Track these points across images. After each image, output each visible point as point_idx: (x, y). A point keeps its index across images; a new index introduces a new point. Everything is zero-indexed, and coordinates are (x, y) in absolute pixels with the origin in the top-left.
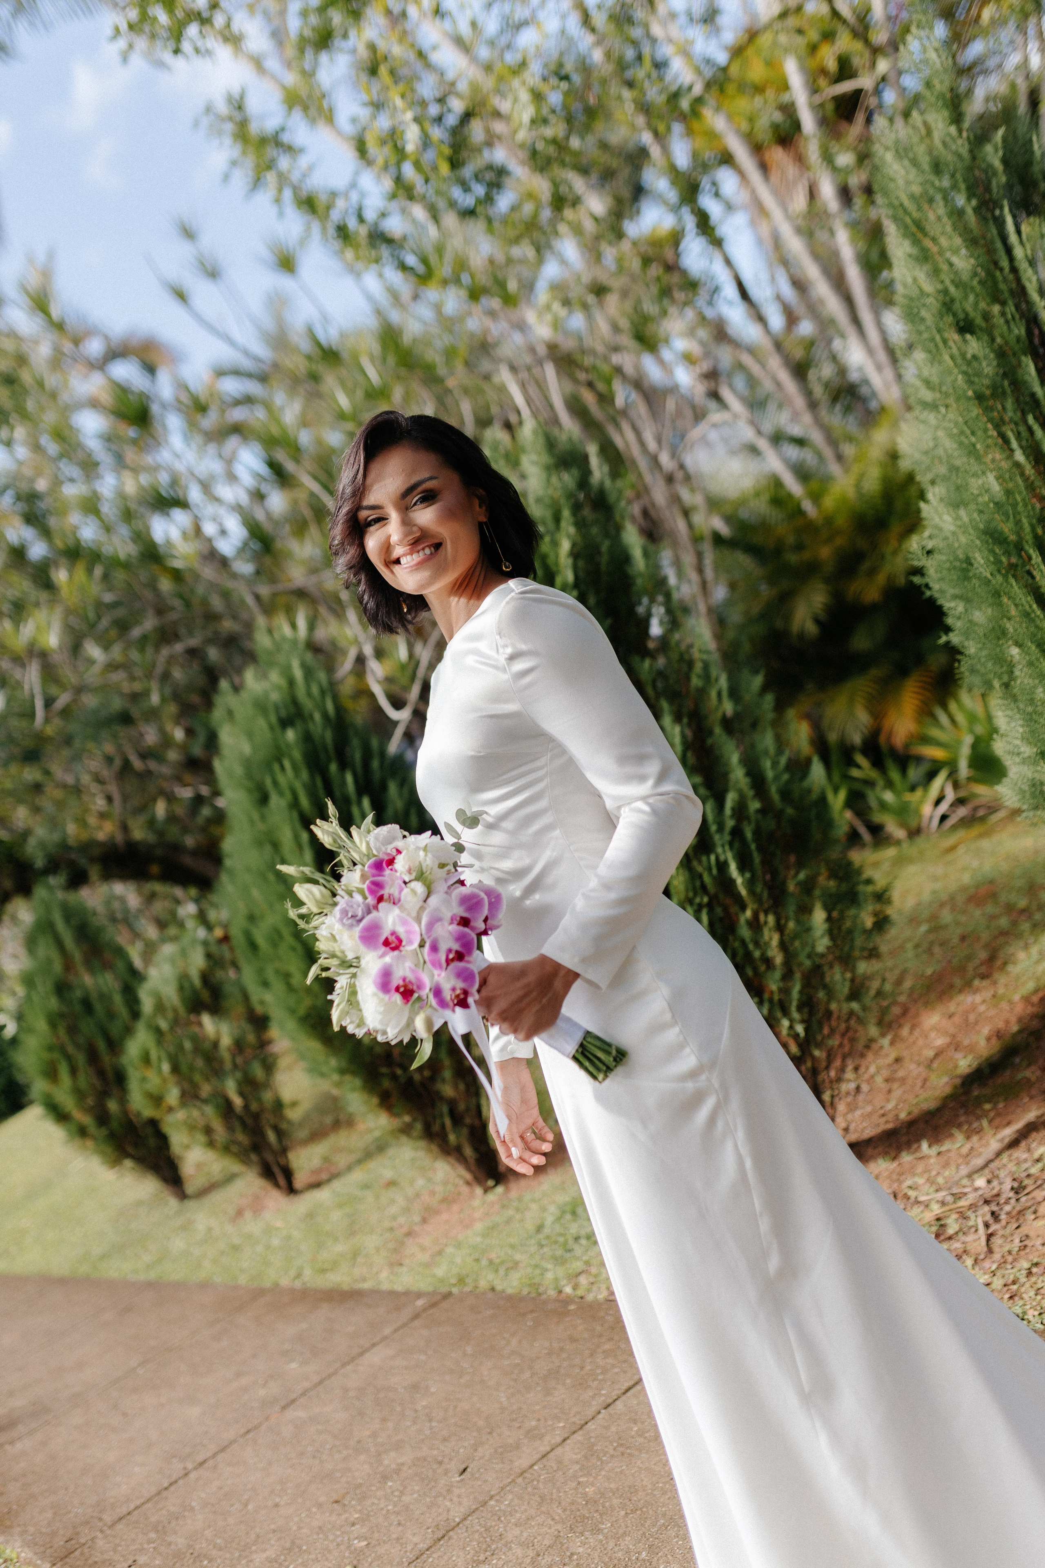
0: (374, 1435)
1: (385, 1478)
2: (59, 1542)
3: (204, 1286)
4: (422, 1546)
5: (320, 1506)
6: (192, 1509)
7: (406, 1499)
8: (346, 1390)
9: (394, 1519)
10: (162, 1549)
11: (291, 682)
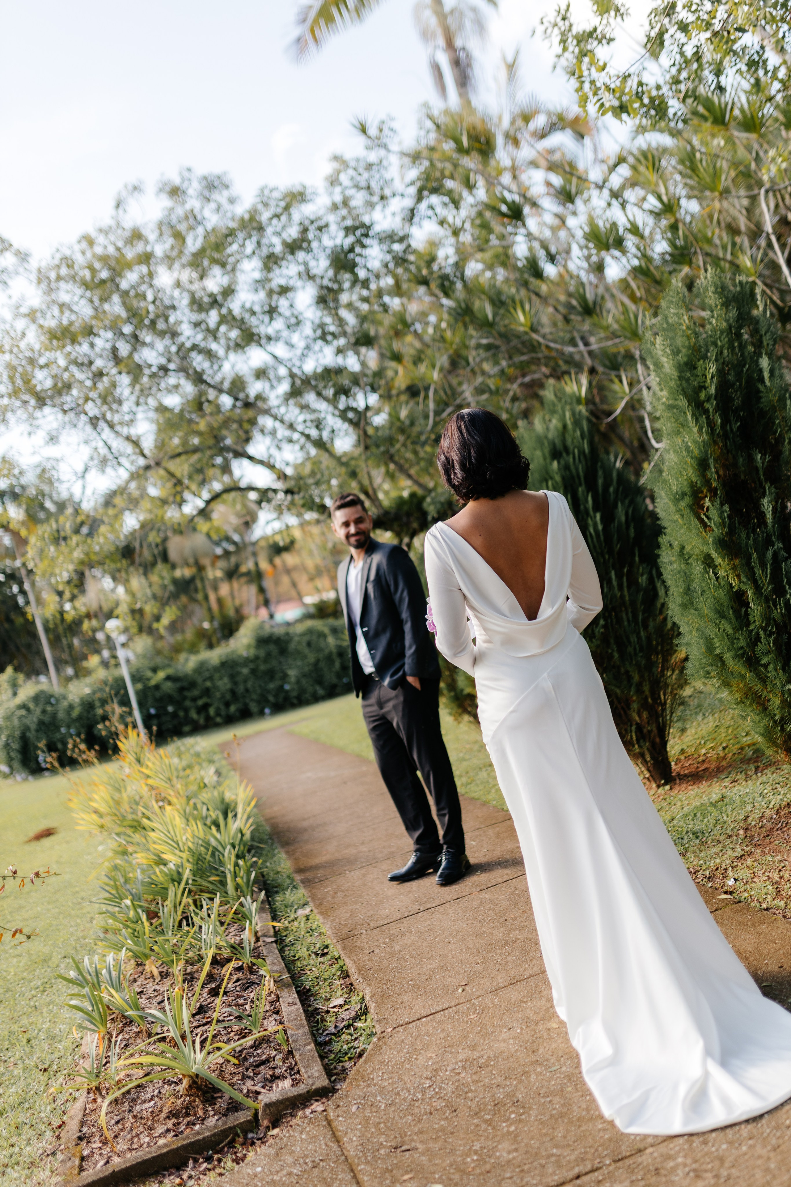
0: (515, 919)
1: (506, 944)
2: (346, 930)
3: (485, 804)
4: (501, 985)
5: (468, 949)
6: (411, 932)
7: (509, 958)
8: (516, 889)
9: (497, 967)
10: (388, 949)
11: (565, 426)
